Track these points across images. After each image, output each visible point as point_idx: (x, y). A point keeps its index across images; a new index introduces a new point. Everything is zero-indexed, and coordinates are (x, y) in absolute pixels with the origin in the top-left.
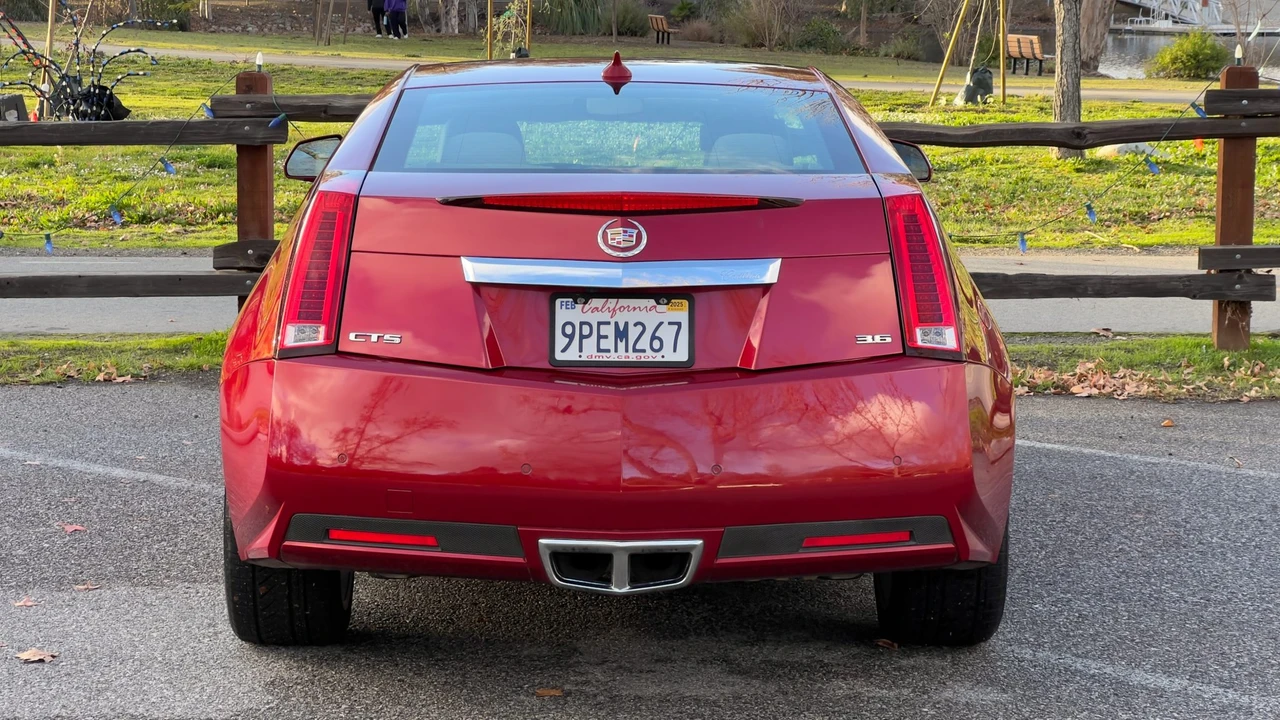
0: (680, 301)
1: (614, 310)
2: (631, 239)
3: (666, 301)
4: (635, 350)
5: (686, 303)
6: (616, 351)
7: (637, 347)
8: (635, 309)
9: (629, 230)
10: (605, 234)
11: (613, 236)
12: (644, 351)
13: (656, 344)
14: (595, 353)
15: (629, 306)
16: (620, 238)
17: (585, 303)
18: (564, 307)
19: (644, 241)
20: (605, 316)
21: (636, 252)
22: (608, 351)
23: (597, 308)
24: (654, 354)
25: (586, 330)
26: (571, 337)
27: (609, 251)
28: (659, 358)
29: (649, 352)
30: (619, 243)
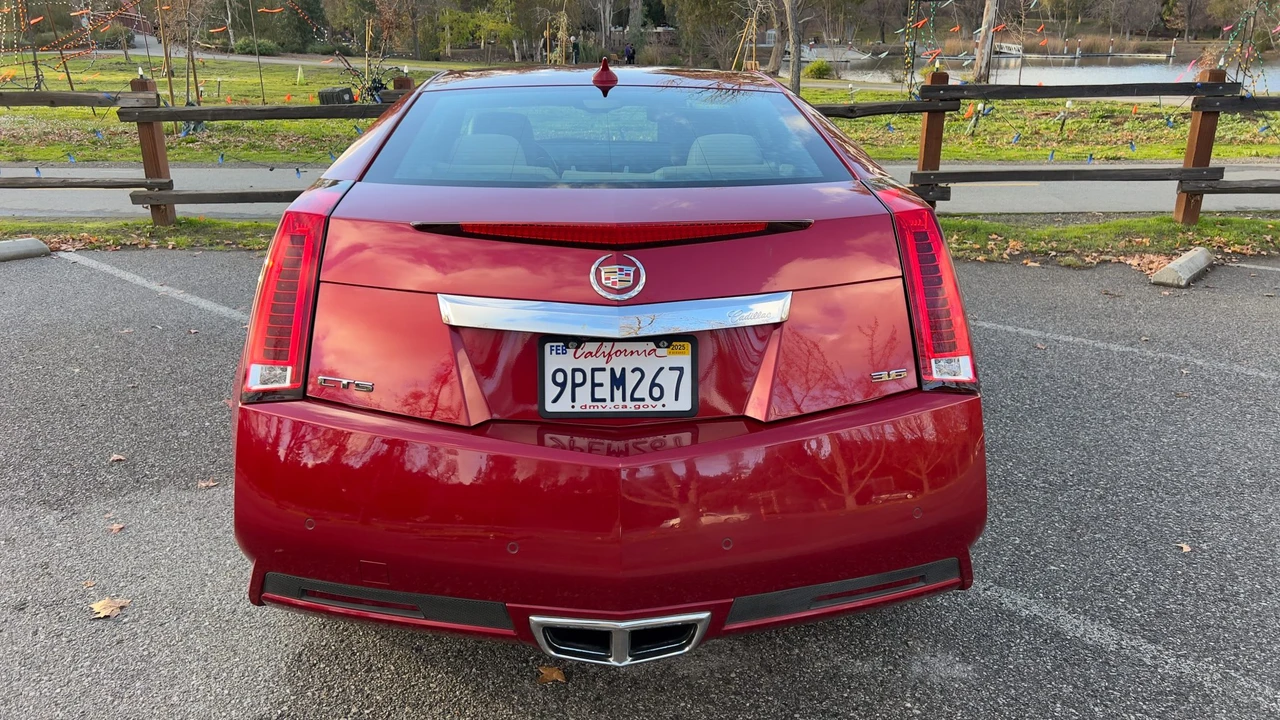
0: (682, 343)
1: (609, 354)
2: (627, 278)
3: (666, 344)
4: (633, 399)
5: (688, 346)
6: (612, 400)
7: (636, 396)
8: (632, 353)
9: (625, 268)
10: (598, 272)
11: (608, 275)
12: (643, 400)
13: (656, 392)
14: (589, 402)
15: (626, 350)
16: (615, 277)
17: (577, 348)
18: (554, 352)
19: (643, 279)
20: (600, 362)
21: (633, 293)
22: (604, 400)
23: (591, 353)
24: (654, 403)
25: (579, 378)
26: (563, 386)
27: (603, 293)
28: (659, 408)
29: (649, 401)
30: (614, 283)
